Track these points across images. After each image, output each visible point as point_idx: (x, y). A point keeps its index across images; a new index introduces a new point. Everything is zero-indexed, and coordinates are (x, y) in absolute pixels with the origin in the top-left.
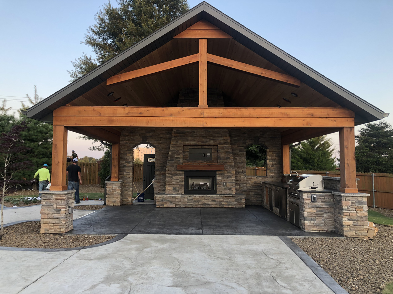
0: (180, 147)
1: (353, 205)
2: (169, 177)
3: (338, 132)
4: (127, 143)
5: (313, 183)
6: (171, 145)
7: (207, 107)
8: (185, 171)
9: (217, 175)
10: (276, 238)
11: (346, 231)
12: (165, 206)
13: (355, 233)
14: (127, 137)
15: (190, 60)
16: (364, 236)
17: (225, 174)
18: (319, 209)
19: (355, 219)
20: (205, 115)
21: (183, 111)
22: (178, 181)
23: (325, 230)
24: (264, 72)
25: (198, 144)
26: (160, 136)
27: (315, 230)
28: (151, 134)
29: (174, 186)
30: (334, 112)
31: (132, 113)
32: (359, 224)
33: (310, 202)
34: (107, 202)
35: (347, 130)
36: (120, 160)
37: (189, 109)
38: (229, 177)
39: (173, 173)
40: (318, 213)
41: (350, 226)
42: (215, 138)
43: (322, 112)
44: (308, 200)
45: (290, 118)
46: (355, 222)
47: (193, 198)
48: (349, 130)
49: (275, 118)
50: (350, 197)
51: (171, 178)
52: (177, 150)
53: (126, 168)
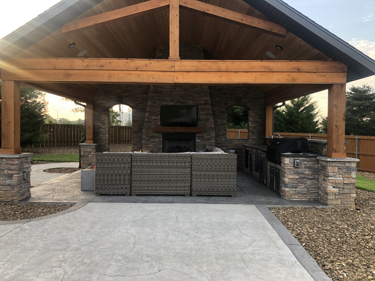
0: (158, 108)
1: (340, 171)
2: (146, 140)
3: (327, 90)
6: (148, 106)
7: (178, 59)
8: (163, 134)
9: (196, 138)
11: (330, 200)
13: (341, 202)
15: (158, 3)
16: (350, 206)
17: (205, 137)
18: (301, 175)
19: (342, 186)
20: (177, 69)
21: (151, 63)
22: (156, 144)
23: (307, 198)
24: (245, 19)
26: (137, 96)
29: (151, 149)
30: (324, 65)
31: (92, 66)
32: (345, 192)
33: (292, 168)
34: (82, 164)
35: (338, 87)
36: (95, 121)
37: (158, 62)
38: (209, 139)
39: (150, 135)
40: (300, 180)
41: (335, 194)
42: (195, 99)
43: (310, 66)
44: (290, 166)
45: (274, 73)
46: (342, 189)
48: (340, 86)
50: (337, 163)
51: (148, 140)
52: (154, 111)
53: (102, 130)
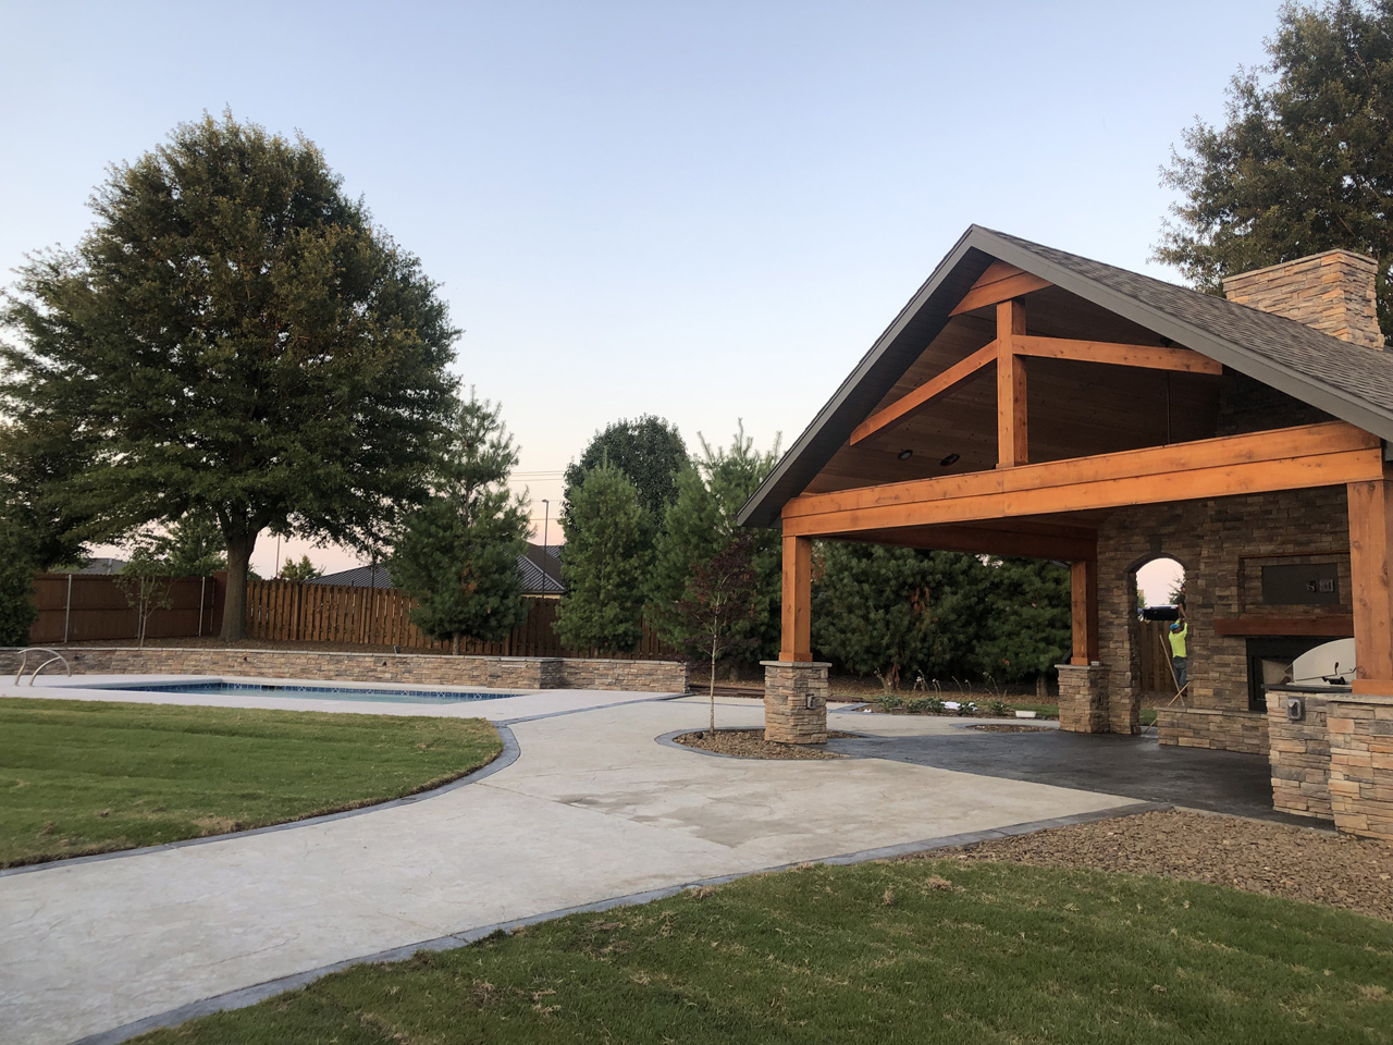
0: (1229, 562)
2: (1201, 657)
4: (1112, 559)
5: (1337, 665)
7: (1013, 467)
8: (1247, 641)
11: (1340, 813)
12: (1183, 741)
14: (1111, 542)
20: (1007, 487)
22: (1228, 670)
26: (1196, 533)
27: (1300, 809)
28: (1171, 529)
29: (1217, 684)
32: (1380, 796)
33: (1284, 720)
35: (1359, 491)
39: (1212, 644)
40: (1311, 757)
41: (1351, 798)
44: (1282, 715)
45: (1193, 473)
46: (1368, 786)
48: (1365, 489)
49: (1157, 477)
52: (1220, 574)
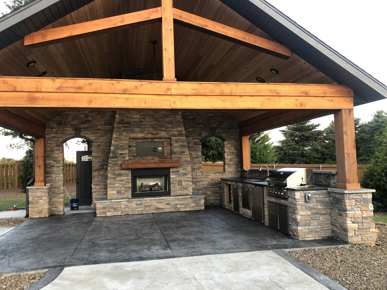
0: (125, 140)
1: (358, 204)
2: (112, 178)
3: (333, 115)
4: (54, 137)
5: (302, 178)
6: (113, 138)
7: (175, 81)
8: (131, 170)
9: (171, 173)
10: (270, 254)
11: (351, 237)
12: (108, 214)
13: (361, 239)
14: (54, 130)
15: (149, 15)
16: (370, 242)
17: (180, 172)
18: (313, 211)
19: (360, 221)
20: (173, 92)
21: (142, 85)
22: (123, 182)
23: (321, 236)
24: (247, 37)
25: (147, 136)
26: (98, 128)
27: (310, 237)
28: (86, 126)
29: (118, 189)
30: (331, 89)
31: (66, 87)
32: (365, 227)
34: (30, 213)
35: (346, 112)
36: (47, 159)
37: (151, 83)
38: (185, 174)
39: (117, 172)
40: (313, 216)
41: (355, 230)
42: (167, 130)
43: (317, 90)
44: (301, 201)
45: (281, 97)
46: (361, 224)
47: (143, 202)
48: (348, 112)
49: (263, 97)
50: (353, 195)
51: (114, 179)
52: (121, 145)
53: (55, 169)
